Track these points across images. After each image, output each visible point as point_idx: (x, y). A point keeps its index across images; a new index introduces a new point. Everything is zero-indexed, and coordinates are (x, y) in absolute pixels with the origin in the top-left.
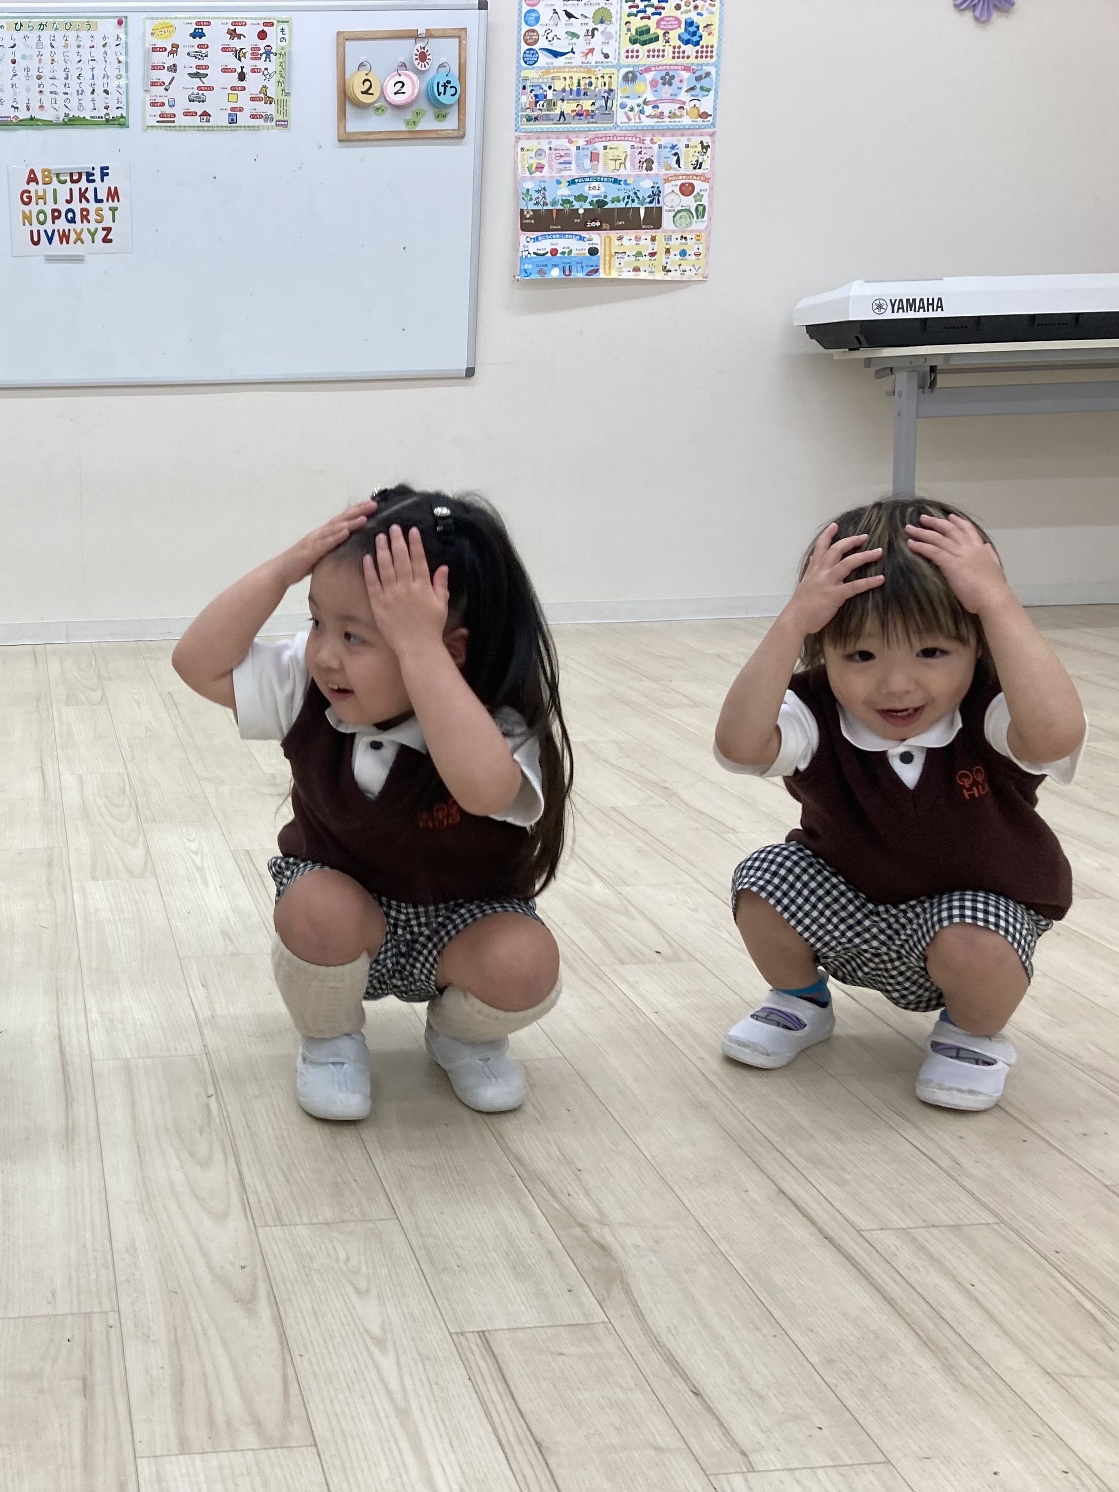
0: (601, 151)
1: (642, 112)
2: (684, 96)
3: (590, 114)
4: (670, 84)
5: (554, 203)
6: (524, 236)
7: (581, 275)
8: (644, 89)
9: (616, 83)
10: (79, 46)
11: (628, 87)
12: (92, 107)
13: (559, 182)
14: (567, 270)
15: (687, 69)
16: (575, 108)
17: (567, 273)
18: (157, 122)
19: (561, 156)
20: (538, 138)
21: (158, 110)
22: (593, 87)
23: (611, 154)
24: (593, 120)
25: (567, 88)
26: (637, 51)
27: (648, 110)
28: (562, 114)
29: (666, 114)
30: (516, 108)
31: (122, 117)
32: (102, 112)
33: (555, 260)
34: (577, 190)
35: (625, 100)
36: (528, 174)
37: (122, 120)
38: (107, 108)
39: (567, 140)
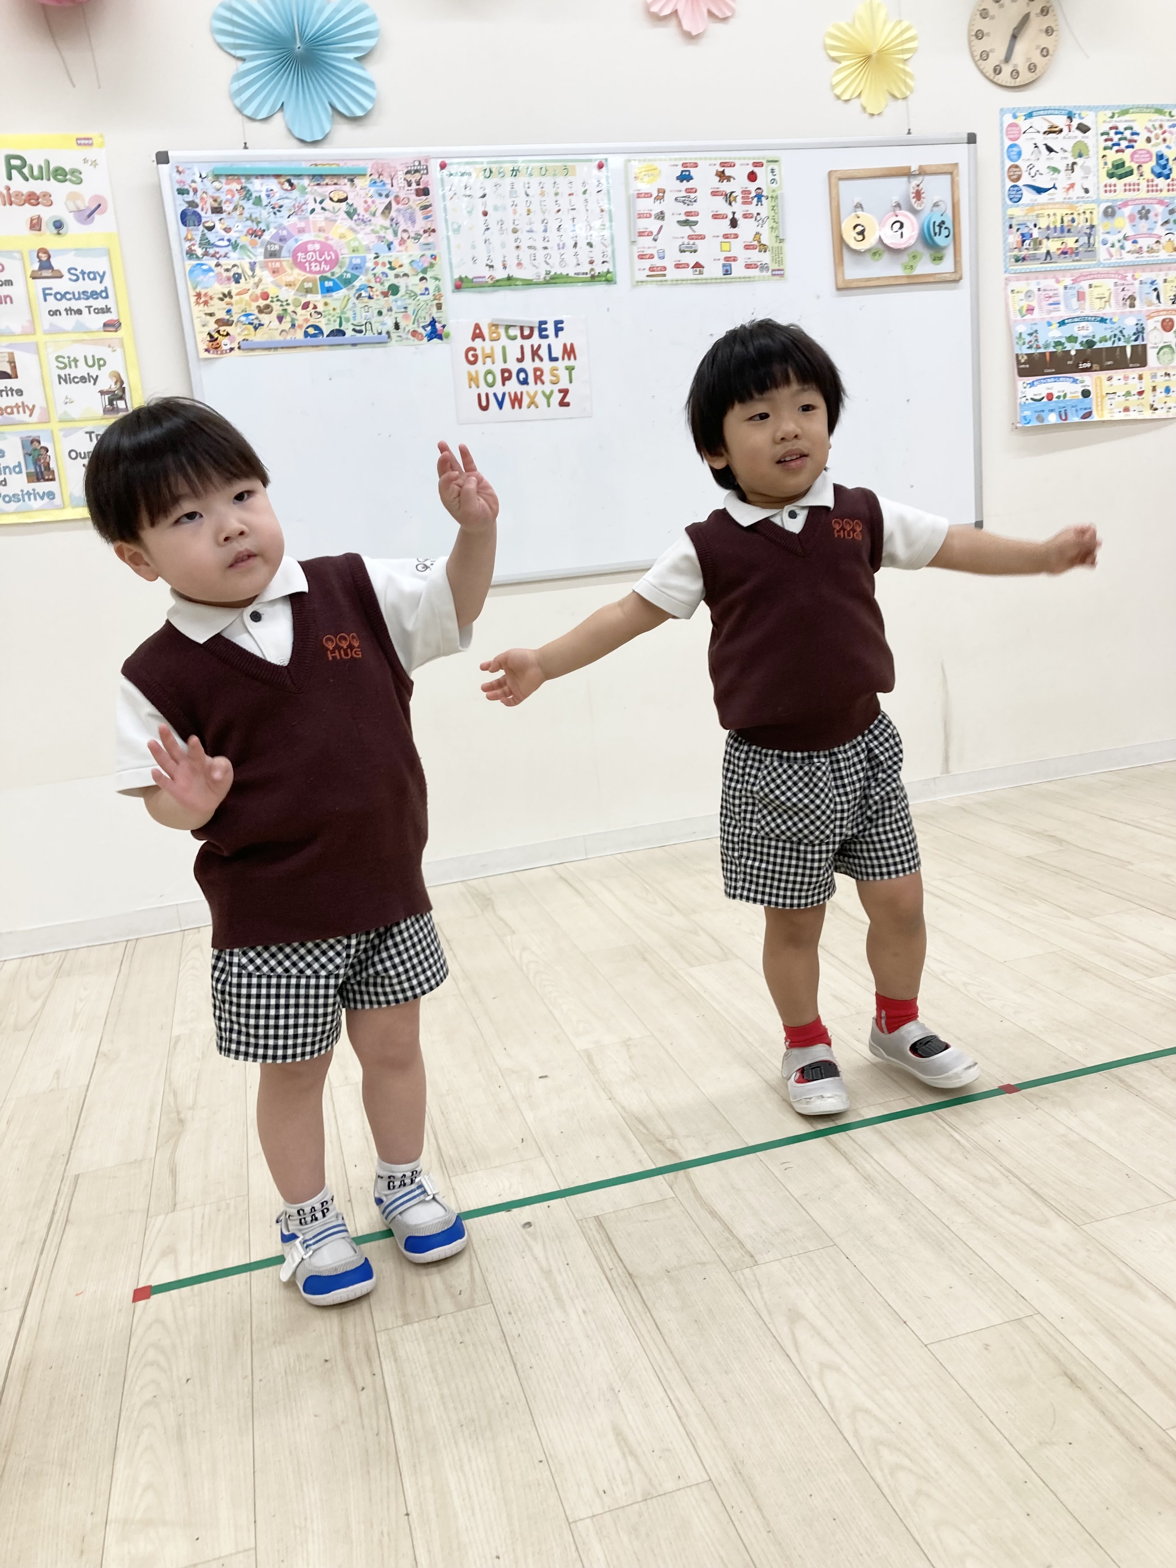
0: (1087, 290)
1: (1122, 247)
2: (1160, 231)
3: (1075, 252)
4: (1147, 219)
5: (1046, 346)
6: (1022, 382)
7: (1077, 419)
8: (1122, 223)
9: (1097, 218)
10: (556, 194)
11: (1110, 224)
12: (575, 263)
13: (1050, 324)
14: (1063, 415)
15: (1161, 202)
16: (1059, 246)
17: (1064, 418)
18: (648, 276)
19: (1050, 297)
20: (1027, 279)
21: (647, 263)
22: (1075, 224)
23: (1096, 292)
24: (1077, 258)
25: (1052, 226)
26: (1115, 185)
27: (1129, 245)
28: (1048, 253)
29: (1145, 249)
30: (1004, 248)
31: (608, 272)
32: (586, 268)
33: (1052, 405)
34: (1068, 330)
35: (1107, 236)
36: (1019, 318)
37: (609, 275)
38: (591, 262)
39: (1054, 280)
